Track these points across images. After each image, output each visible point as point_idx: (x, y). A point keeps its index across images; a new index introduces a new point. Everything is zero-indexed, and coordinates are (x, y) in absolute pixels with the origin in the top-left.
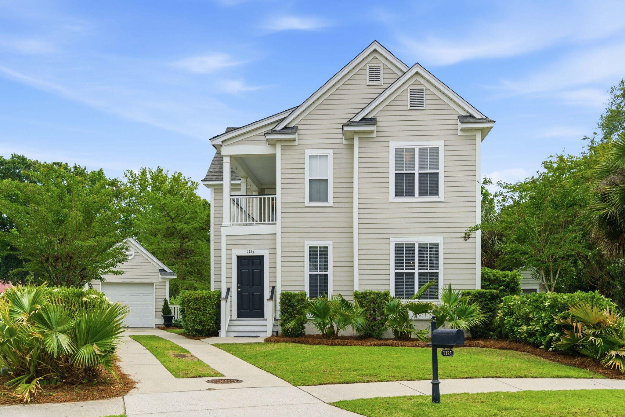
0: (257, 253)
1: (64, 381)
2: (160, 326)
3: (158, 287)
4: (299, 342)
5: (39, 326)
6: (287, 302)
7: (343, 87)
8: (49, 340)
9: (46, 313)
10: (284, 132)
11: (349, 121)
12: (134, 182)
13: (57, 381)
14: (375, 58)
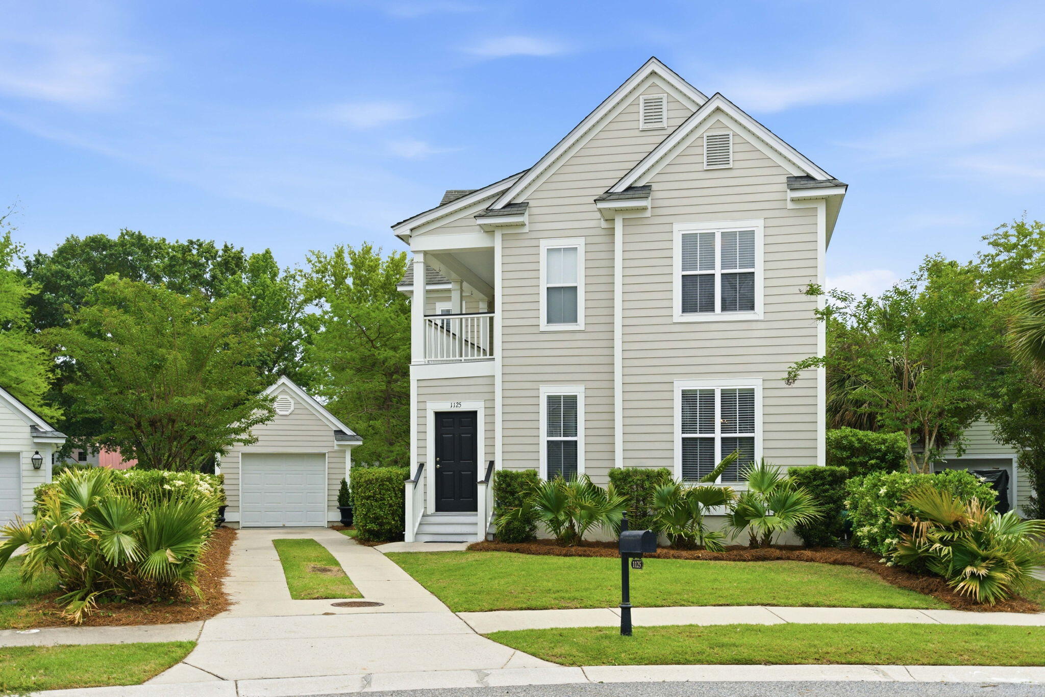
0: (466, 406)
1: (130, 598)
2: (335, 524)
3: (332, 460)
4: (517, 551)
5: (95, 524)
6: (504, 486)
7: (603, 135)
8: (107, 544)
9: (105, 508)
10: (505, 213)
11: (607, 192)
12: (323, 271)
13: (122, 598)
14: (654, 85)
